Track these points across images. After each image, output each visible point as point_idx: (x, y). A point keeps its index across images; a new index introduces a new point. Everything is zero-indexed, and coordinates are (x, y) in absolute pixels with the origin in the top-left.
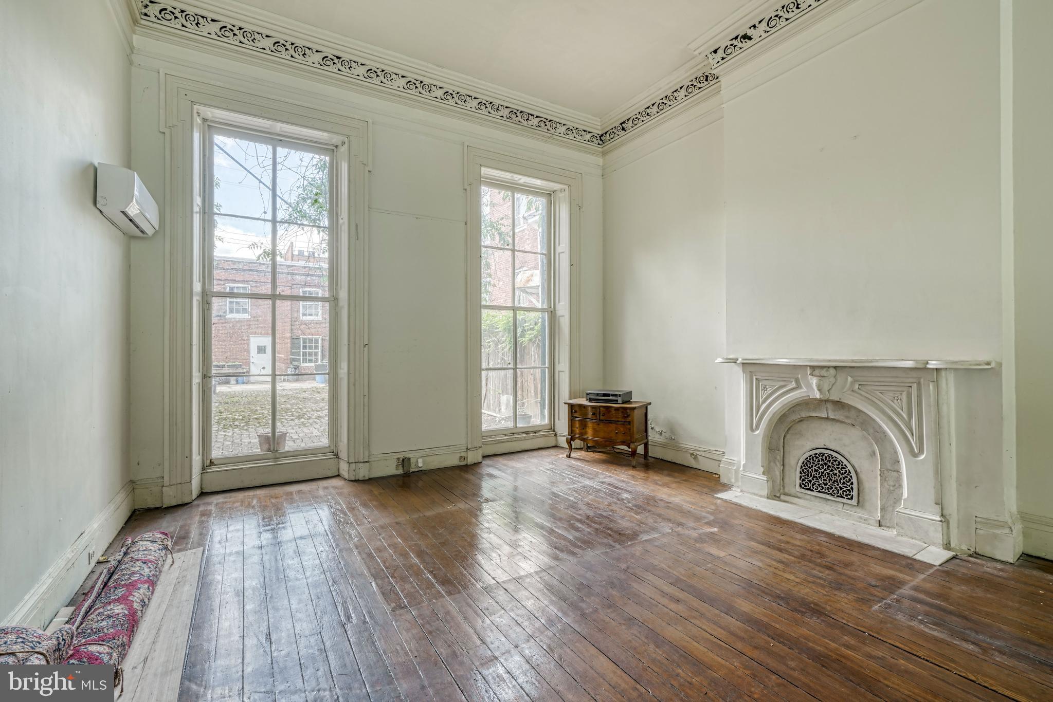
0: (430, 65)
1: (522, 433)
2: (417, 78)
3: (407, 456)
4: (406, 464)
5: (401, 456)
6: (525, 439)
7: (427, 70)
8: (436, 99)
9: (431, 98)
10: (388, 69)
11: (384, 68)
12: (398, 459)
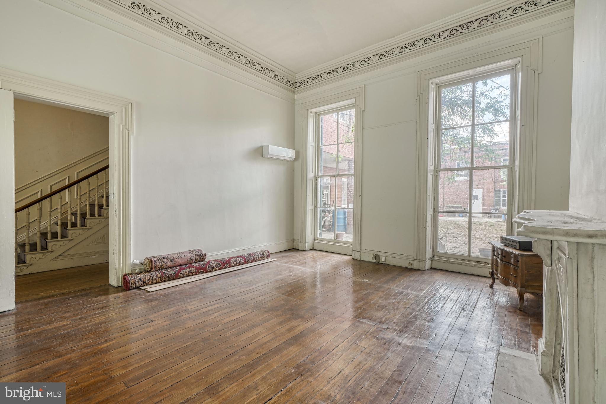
0: (387, 40)
1: (474, 261)
2: (383, 51)
3: (378, 254)
4: (377, 258)
5: (376, 253)
6: (475, 266)
7: (387, 44)
8: (397, 55)
9: (394, 56)
10: (368, 56)
11: (367, 57)
12: (373, 254)
